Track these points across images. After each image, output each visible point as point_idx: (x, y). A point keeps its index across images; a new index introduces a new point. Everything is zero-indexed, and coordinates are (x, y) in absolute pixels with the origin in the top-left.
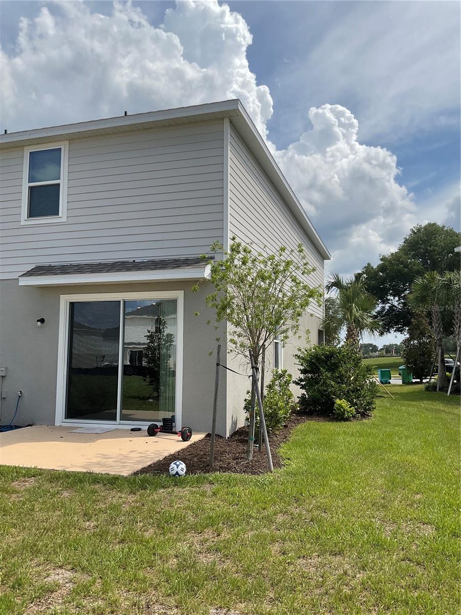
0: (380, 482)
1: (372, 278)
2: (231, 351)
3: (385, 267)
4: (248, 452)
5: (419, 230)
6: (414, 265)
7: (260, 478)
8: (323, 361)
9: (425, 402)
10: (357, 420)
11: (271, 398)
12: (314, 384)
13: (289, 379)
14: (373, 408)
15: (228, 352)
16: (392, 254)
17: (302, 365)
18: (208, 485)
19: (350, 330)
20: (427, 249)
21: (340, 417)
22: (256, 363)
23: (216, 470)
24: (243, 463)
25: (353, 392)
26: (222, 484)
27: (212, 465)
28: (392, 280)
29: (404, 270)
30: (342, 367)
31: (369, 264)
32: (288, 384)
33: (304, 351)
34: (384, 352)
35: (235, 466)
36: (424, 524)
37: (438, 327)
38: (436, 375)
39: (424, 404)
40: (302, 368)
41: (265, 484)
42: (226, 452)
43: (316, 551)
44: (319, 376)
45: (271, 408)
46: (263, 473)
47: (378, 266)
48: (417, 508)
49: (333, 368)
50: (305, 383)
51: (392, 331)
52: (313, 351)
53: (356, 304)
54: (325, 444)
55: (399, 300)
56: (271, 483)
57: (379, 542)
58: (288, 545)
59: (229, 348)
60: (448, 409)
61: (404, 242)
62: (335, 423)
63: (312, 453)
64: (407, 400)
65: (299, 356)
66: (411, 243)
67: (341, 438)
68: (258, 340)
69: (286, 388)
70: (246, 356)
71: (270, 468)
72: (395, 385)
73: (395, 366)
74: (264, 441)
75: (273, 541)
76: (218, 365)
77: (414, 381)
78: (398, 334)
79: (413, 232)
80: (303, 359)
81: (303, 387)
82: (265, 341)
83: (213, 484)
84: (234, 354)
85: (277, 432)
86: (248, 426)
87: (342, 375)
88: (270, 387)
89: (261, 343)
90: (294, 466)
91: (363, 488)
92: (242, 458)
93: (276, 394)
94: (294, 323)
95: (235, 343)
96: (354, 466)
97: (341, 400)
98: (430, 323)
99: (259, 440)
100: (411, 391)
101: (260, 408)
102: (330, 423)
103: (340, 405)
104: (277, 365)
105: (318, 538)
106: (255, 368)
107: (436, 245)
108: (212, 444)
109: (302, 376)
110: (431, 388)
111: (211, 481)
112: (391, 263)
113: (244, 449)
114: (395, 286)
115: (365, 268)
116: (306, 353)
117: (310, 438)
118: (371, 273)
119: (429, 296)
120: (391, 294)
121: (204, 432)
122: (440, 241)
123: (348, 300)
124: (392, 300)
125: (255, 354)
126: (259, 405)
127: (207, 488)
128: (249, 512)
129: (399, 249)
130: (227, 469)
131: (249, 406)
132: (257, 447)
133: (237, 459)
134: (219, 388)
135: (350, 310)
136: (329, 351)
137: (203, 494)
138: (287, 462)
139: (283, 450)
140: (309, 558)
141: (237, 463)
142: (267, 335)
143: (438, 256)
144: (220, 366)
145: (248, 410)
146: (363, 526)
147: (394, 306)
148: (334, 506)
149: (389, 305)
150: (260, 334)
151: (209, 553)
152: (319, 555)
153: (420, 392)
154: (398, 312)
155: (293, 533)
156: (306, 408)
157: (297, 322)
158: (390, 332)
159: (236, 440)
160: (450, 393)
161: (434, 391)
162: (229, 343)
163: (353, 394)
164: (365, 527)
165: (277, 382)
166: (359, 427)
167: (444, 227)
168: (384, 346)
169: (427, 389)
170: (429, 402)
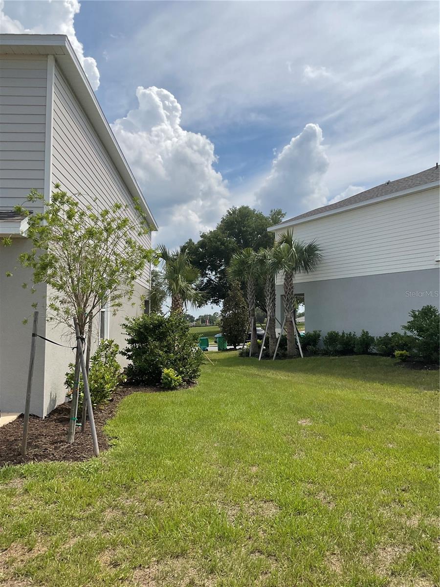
0: (214, 457)
1: (193, 253)
2: (51, 318)
3: (205, 244)
4: (68, 434)
5: (234, 212)
6: (230, 243)
7: (83, 465)
8: (151, 330)
9: (241, 367)
10: (184, 388)
11: (97, 371)
12: (142, 354)
13: (116, 350)
14: (198, 376)
15: (48, 320)
16: (211, 232)
17: (129, 334)
18: (18, 480)
19: (175, 300)
20: (241, 229)
21: (167, 386)
22: (82, 333)
23: (29, 460)
24: (63, 447)
25: (180, 360)
26: (37, 476)
27: (24, 452)
28: (211, 256)
29: (221, 247)
30: (170, 336)
31: (190, 240)
32: (115, 355)
33: (132, 320)
34: (200, 322)
35: (53, 452)
36: (265, 502)
37: (252, 299)
38: (248, 342)
39: (241, 369)
40: (129, 337)
41: (90, 473)
42: (43, 435)
43: (155, 556)
44: (146, 345)
45: (96, 382)
46: (87, 458)
47: (198, 242)
48: (256, 482)
49: (161, 337)
50: (131, 353)
51: (209, 302)
52: (141, 320)
53: (182, 275)
54: (155, 417)
55: (216, 274)
56: (97, 470)
57: (225, 533)
58: (120, 552)
59: (49, 316)
60: (261, 372)
61: (222, 222)
62: (162, 393)
63: (141, 428)
64: (225, 366)
65: (127, 325)
66: (228, 222)
67: (170, 408)
68: (85, 306)
69: (113, 359)
70: (70, 326)
71: (94, 450)
72: (212, 352)
73: (211, 334)
74: (88, 418)
75: (102, 549)
76: (34, 335)
77: (228, 347)
78: (214, 305)
79: (229, 213)
80: (130, 328)
81: (129, 358)
82: (93, 308)
83: (25, 477)
84: (53, 323)
85: (102, 407)
86: (70, 402)
87: (170, 344)
88: (95, 358)
89: (88, 310)
90: (122, 446)
91: (198, 465)
92: (62, 441)
93: (101, 366)
94: (129, 288)
95: (56, 309)
96: (187, 440)
97: (168, 369)
98: (245, 296)
99: (83, 417)
100: (227, 357)
101: (85, 382)
102: (158, 393)
103: (167, 374)
104: (102, 336)
105: (156, 537)
106: (80, 339)
107: (249, 227)
108: (25, 426)
109: (129, 346)
110: (244, 354)
111: (22, 474)
112: (210, 239)
113: (64, 430)
114: (212, 261)
115: (187, 243)
116: (134, 322)
117: (139, 411)
118: (193, 248)
119: (245, 270)
120: (209, 269)
121: (17, 412)
122: (252, 223)
123: (174, 271)
124: (210, 274)
125: (81, 324)
126: (83, 378)
127: (17, 484)
128: (71, 510)
129: (217, 228)
130: (44, 456)
131: (71, 381)
132: (79, 426)
133: (56, 443)
134: (35, 362)
135: (176, 281)
136: (158, 321)
137: (11, 494)
138: (114, 441)
139: (109, 428)
140: (146, 567)
141: (56, 448)
142: (96, 301)
143: (249, 237)
144: (37, 337)
145: (69, 385)
146: (204, 514)
147: (211, 280)
148: (170, 491)
149: (207, 278)
150: (87, 300)
151: (15, 580)
152: (158, 561)
153: (235, 358)
154: (214, 285)
155: (124, 534)
156: (132, 379)
157: (132, 287)
158: (207, 304)
159: (55, 420)
160: (261, 357)
161: (247, 356)
162: (49, 309)
163: (179, 363)
164: (207, 515)
165: (103, 353)
166: (186, 395)
167: (254, 210)
168: (200, 317)
169: (241, 355)
170: (244, 367)
